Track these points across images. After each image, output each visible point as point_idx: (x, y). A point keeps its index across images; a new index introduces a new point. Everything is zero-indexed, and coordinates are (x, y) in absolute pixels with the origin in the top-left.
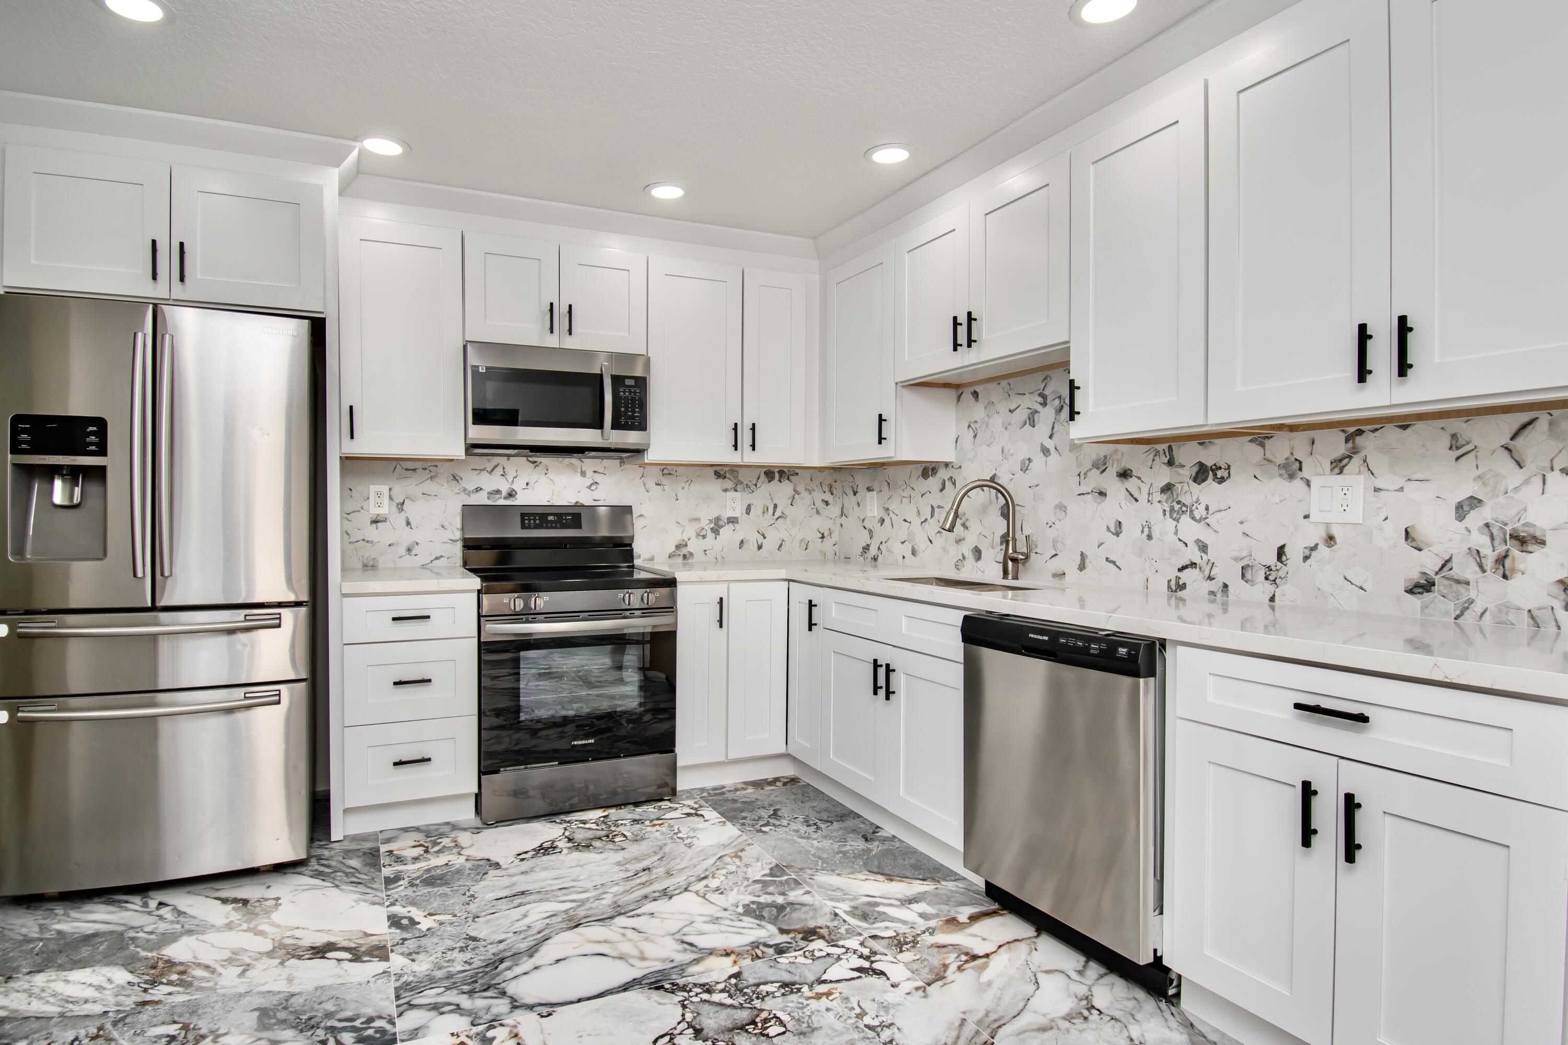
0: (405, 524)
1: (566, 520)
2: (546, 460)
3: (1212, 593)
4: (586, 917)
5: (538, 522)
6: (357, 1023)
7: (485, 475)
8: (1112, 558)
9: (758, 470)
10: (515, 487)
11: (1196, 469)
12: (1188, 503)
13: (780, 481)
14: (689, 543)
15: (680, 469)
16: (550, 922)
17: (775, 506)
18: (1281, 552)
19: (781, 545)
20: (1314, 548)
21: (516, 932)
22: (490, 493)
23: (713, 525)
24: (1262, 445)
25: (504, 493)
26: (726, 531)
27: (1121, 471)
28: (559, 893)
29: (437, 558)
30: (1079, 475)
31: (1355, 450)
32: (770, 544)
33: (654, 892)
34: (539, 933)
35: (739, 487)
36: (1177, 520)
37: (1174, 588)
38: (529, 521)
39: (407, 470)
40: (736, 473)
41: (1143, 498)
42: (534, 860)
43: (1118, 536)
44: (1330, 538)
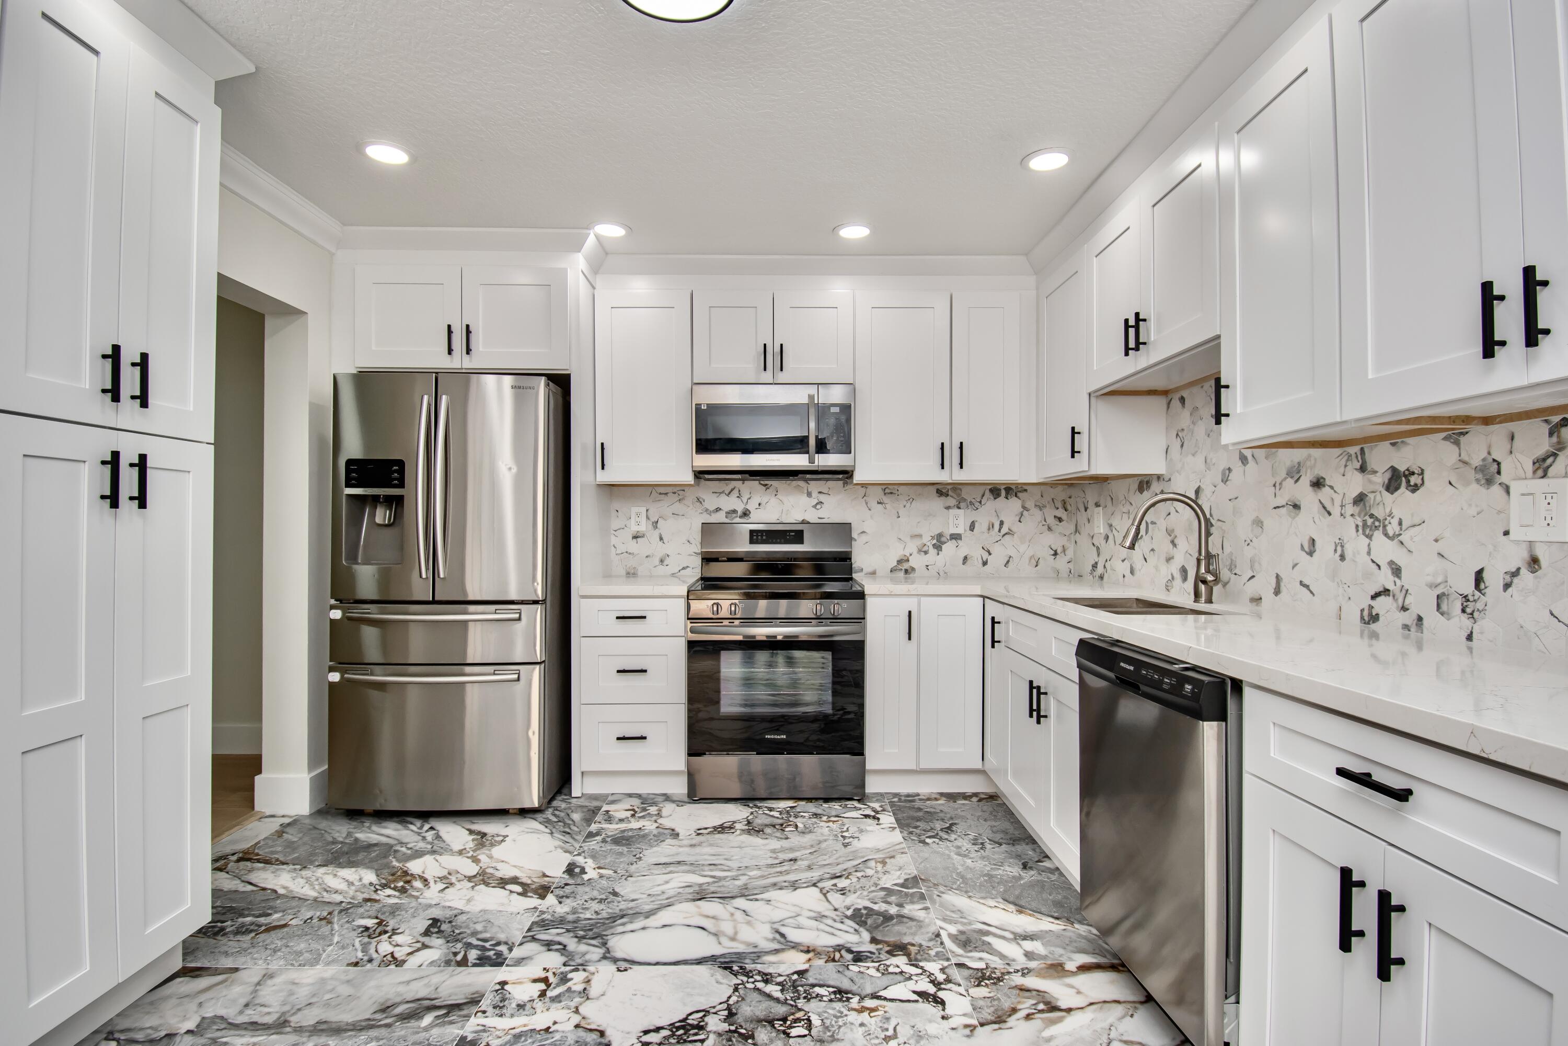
0: (658, 539)
1: (789, 535)
2: (774, 483)
3: (1406, 627)
4: (713, 893)
5: (764, 538)
6: (487, 945)
7: (723, 497)
8: (1306, 582)
9: (982, 489)
10: (748, 507)
11: (1388, 475)
12: (1381, 517)
13: (1007, 498)
14: (910, 558)
15: (901, 488)
16: (682, 892)
17: (1002, 523)
18: (1479, 577)
19: (1008, 562)
20: (1516, 574)
21: (650, 895)
22: (726, 513)
23: (935, 541)
24: (1457, 443)
25: (739, 513)
26: (949, 547)
27: (1315, 480)
28: (706, 868)
29: (684, 568)
30: (1274, 485)
31: (1561, 446)
32: (996, 560)
33: (785, 882)
34: (667, 899)
35: (962, 505)
36: (1369, 537)
37: (1366, 618)
38: (757, 537)
39: (660, 494)
40: (960, 492)
41: (1336, 511)
42: (708, 836)
43: (1311, 556)
44: (1534, 562)
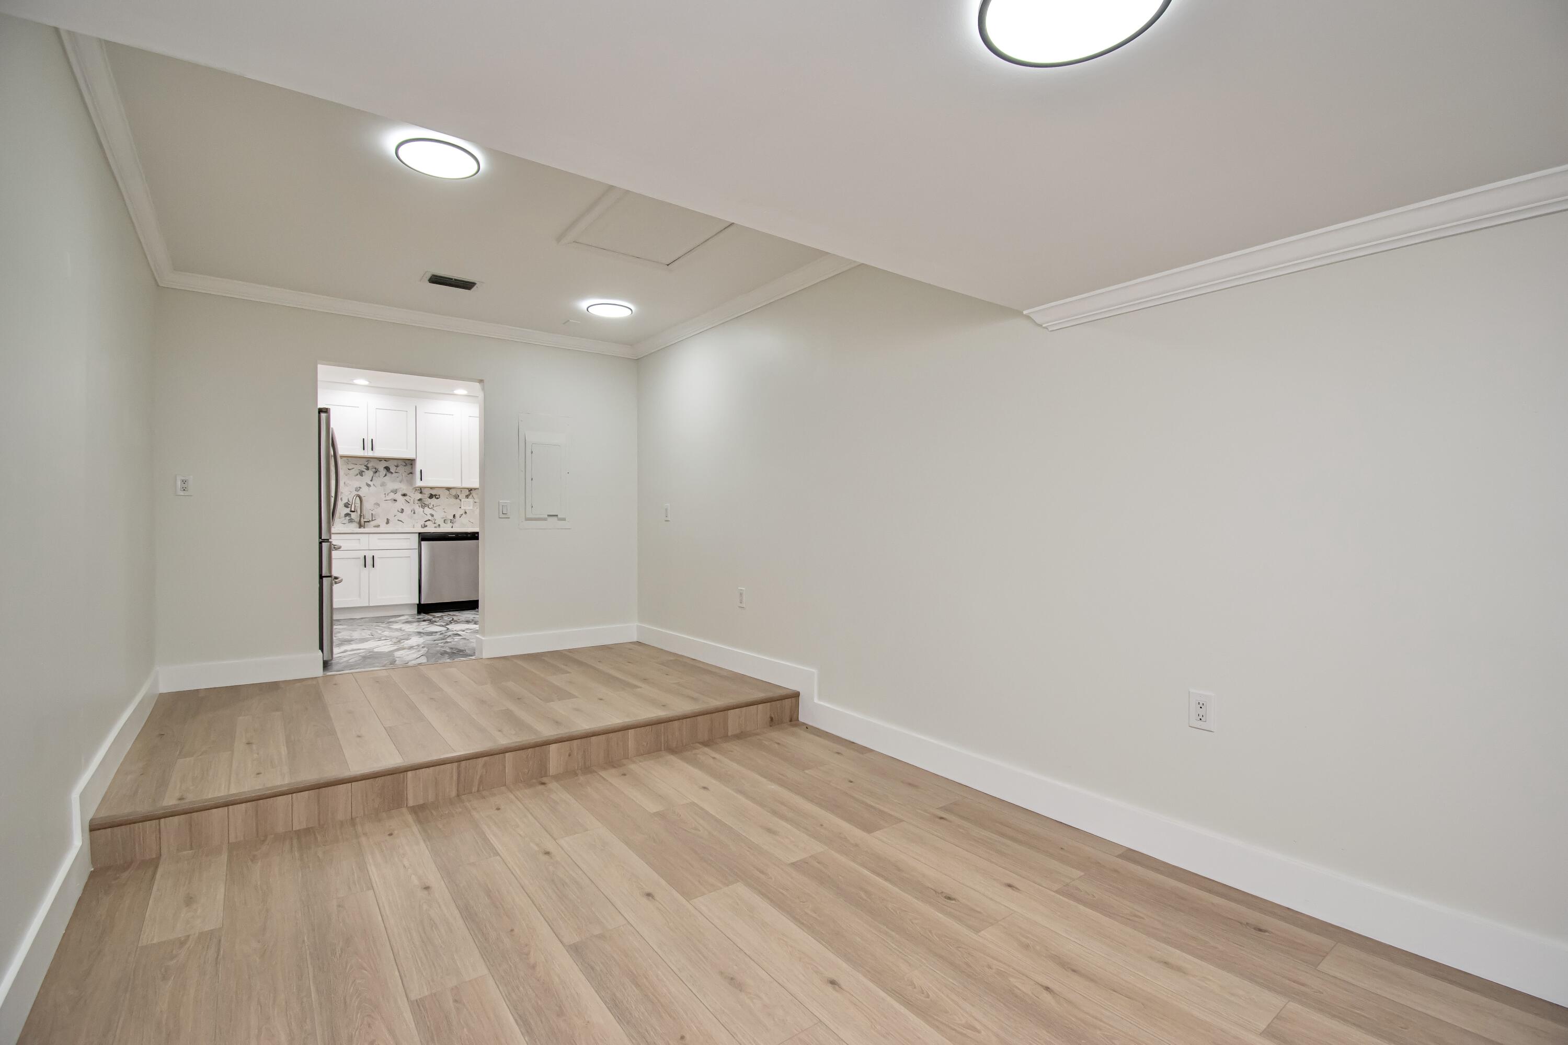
8: (400, 519)
11: (429, 495)
12: (427, 504)
18: (454, 516)
20: (462, 515)
24: (449, 491)
31: (471, 494)
36: (424, 508)
37: (423, 526)
41: (412, 502)
44: (466, 512)
